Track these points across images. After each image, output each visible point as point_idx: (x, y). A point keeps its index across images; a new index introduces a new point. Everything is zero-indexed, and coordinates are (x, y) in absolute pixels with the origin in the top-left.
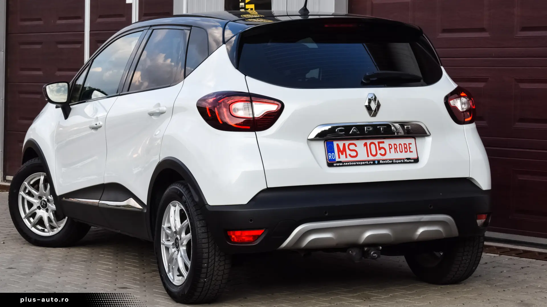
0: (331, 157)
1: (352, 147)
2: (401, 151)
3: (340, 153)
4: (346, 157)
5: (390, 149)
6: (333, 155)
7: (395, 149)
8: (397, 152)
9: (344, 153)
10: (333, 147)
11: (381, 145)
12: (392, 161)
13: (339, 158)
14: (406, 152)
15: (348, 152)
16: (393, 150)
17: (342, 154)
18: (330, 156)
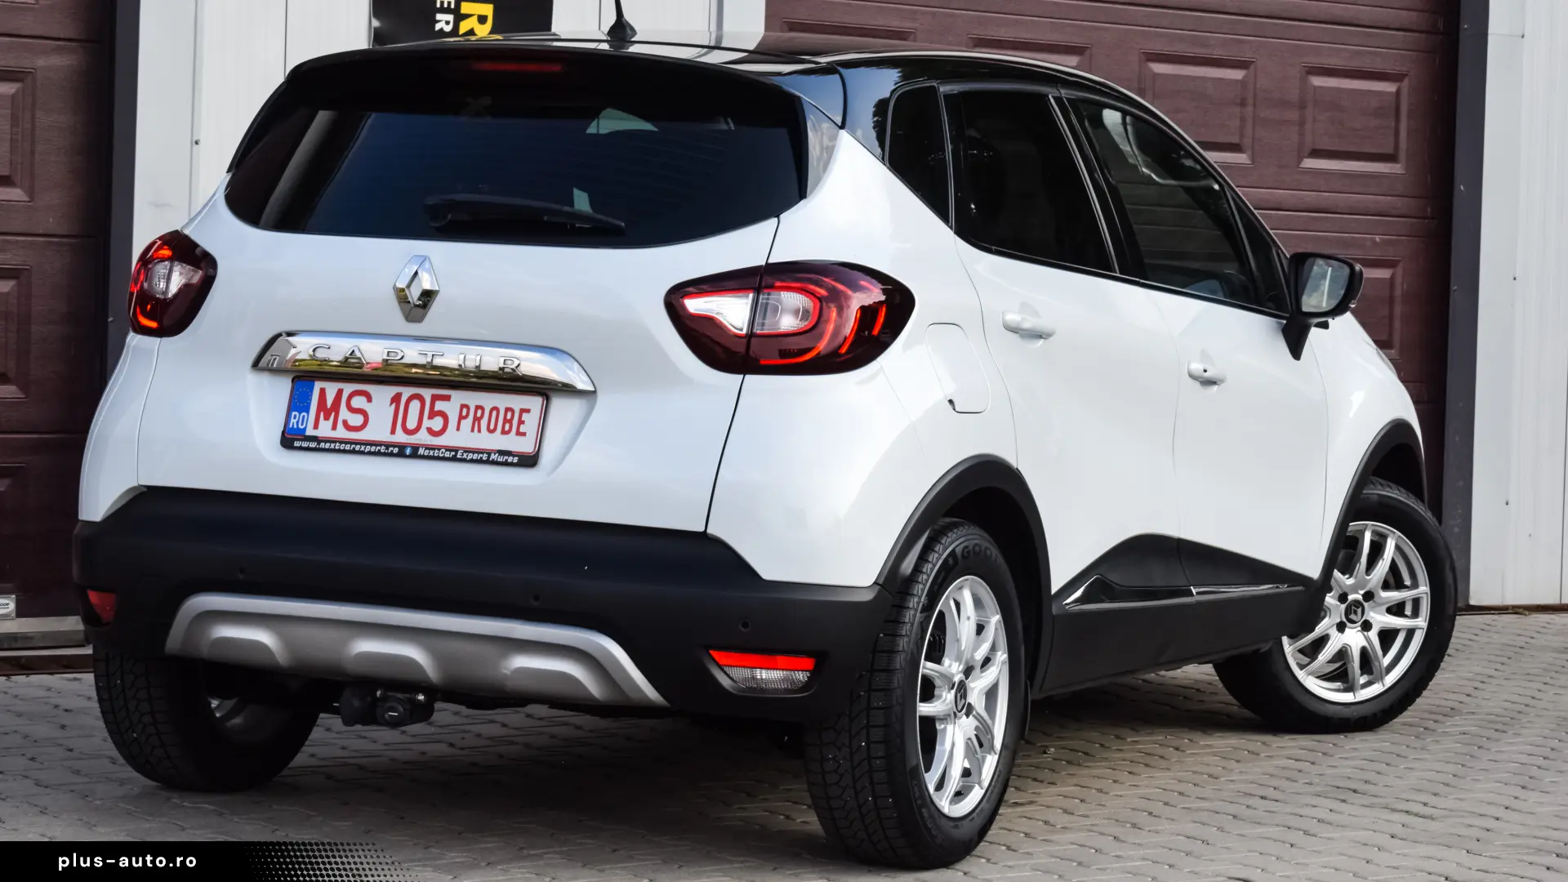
0: (298, 422)
1: (358, 402)
2: (492, 427)
3: (322, 413)
4: (334, 427)
5: (461, 418)
6: (304, 416)
7: (477, 420)
8: (479, 431)
9: (333, 414)
10: (311, 395)
11: (440, 406)
12: (453, 453)
13: (316, 426)
14: (504, 432)
15: (344, 413)
16: (467, 424)
17: (327, 418)
18: (295, 421)
